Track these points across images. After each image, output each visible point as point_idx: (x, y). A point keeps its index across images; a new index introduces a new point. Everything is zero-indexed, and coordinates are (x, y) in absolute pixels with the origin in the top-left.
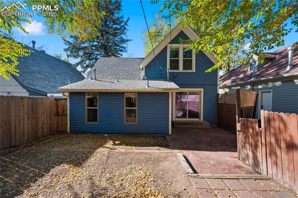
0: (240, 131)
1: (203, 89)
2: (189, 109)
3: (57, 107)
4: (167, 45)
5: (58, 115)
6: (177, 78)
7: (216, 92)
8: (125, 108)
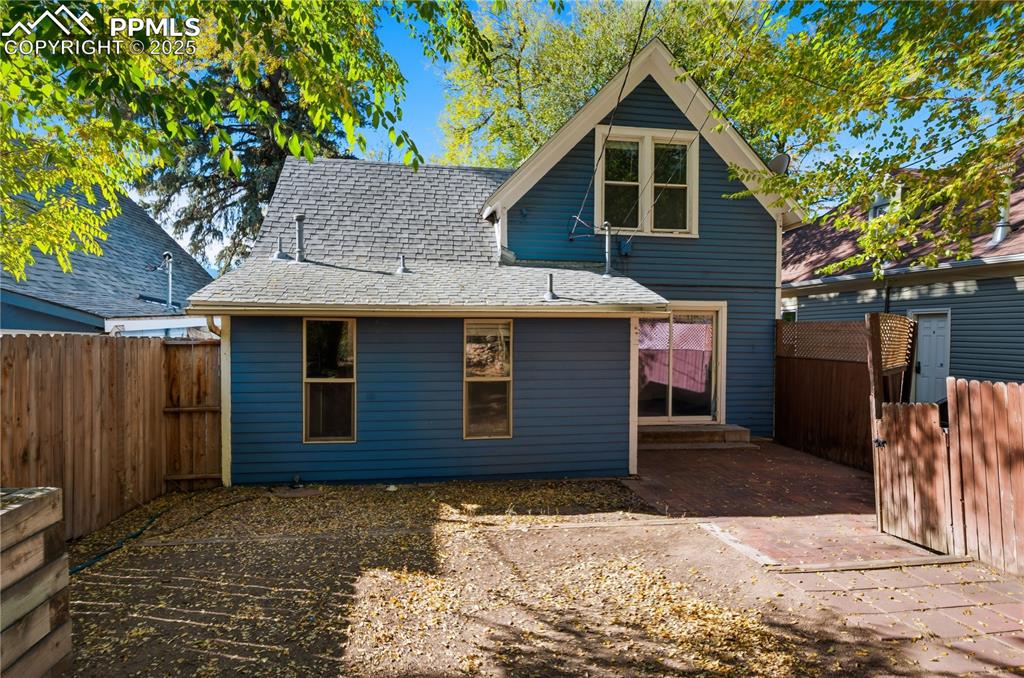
0: (884, 442)
1: (725, 303)
2: (676, 385)
3: (172, 379)
4: (594, 130)
5: (177, 415)
6: (633, 260)
7: (770, 317)
8: (466, 379)
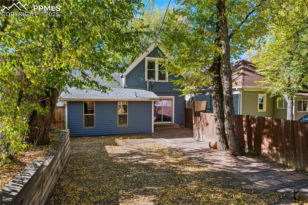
0: (194, 124)
1: (174, 97)
2: (163, 115)
4: (145, 58)
5: (55, 122)
7: (183, 99)
8: (118, 114)
